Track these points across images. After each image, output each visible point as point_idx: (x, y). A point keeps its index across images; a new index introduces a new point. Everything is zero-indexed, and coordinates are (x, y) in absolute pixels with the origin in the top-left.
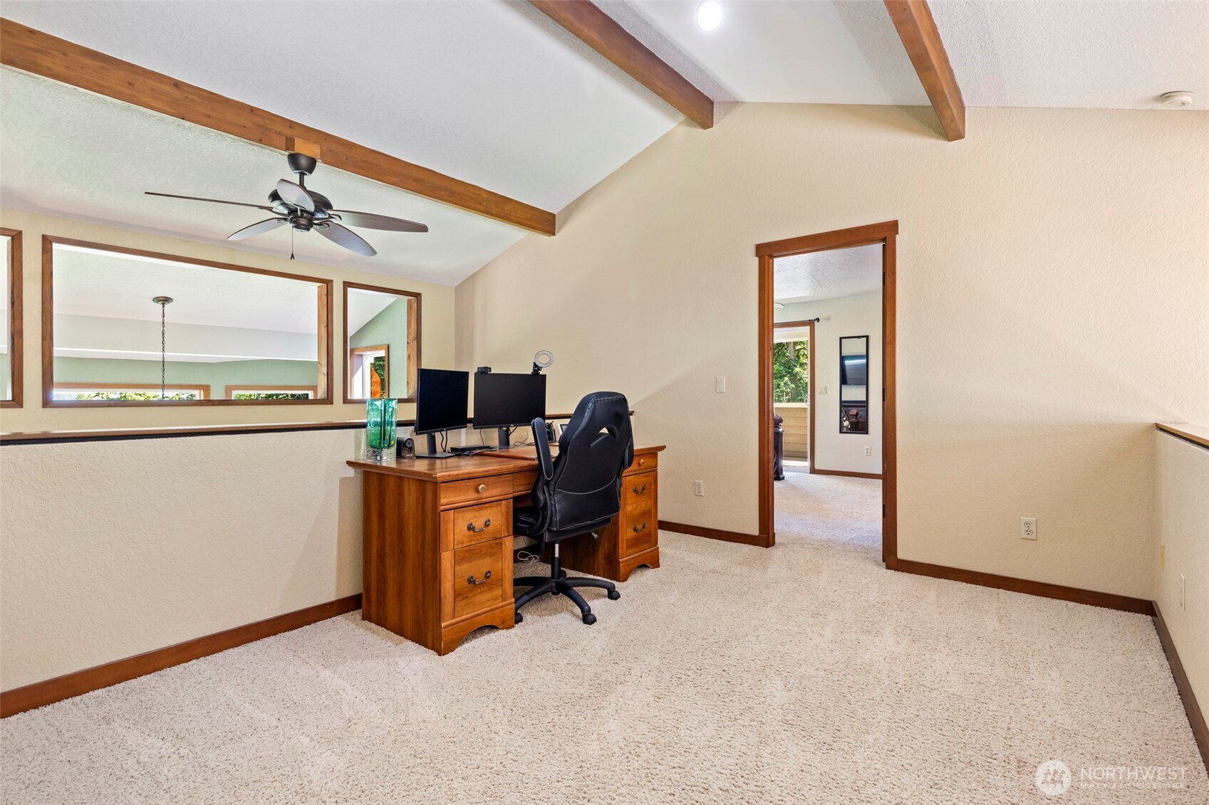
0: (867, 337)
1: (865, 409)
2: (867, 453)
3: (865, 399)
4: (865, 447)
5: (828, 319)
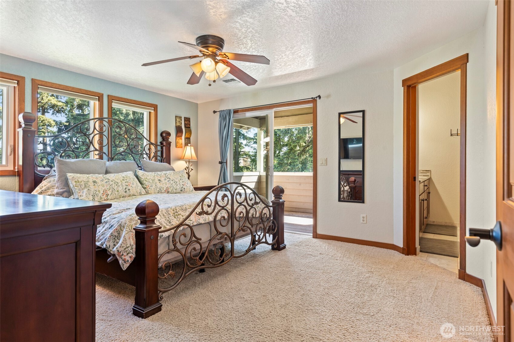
0: (363, 112)
1: (361, 176)
2: (363, 220)
3: (361, 169)
4: (362, 215)
5: (328, 96)
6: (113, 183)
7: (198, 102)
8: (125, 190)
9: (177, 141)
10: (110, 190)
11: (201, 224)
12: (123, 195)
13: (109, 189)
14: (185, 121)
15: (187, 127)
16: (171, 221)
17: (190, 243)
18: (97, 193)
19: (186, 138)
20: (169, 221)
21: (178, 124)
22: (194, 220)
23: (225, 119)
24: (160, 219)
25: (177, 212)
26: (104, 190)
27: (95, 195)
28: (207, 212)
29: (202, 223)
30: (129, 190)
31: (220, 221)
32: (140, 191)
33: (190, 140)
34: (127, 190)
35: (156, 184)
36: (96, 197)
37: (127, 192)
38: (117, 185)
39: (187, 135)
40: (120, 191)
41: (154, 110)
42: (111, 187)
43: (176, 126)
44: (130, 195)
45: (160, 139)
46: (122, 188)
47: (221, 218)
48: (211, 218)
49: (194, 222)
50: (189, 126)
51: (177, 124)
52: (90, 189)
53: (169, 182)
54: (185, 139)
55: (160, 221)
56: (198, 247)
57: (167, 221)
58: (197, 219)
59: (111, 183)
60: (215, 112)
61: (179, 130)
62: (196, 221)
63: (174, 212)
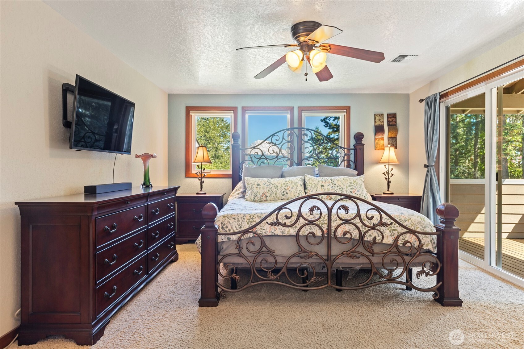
6: (273, 186)
7: (410, 92)
8: (283, 193)
9: (376, 142)
10: (269, 193)
11: (277, 236)
12: (282, 198)
13: (268, 191)
14: (388, 118)
15: (392, 125)
16: (242, 227)
17: (259, 252)
18: (258, 194)
19: (391, 138)
20: (241, 225)
21: (378, 123)
22: (266, 229)
23: (430, 107)
24: (233, 223)
25: (252, 219)
26: (263, 192)
27: (256, 196)
28: (285, 224)
29: (279, 235)
30: (287, 193)
31: (306, 237)
32: (298, 196)
33: (396, 139)
34: (285, 193)
35: (317, 190)
36: (256, 197)
37: (285, 195)
38: (276, 188)
39: (391, 134)
40: (278, 193)
41: (346, 112)
42: (270, 190)
43: (375, 126)
44: (289, 198)
45: (353, 142)
46: (280, 191)
47: (308, 234)
48: (292, 231)
49: (267, 232)
50: (394, 123)
51: (376, 123)
52: (253, 191)
53: (333, 188)
54: (388, 139)
55: (232, 224)
56: (271, 260)
57: (238, 225)
58: (272, 230)
59: (271, 186)
60: (421, 101)
61: (379, 129)
62: (271, 231)
63: (250, 218)
